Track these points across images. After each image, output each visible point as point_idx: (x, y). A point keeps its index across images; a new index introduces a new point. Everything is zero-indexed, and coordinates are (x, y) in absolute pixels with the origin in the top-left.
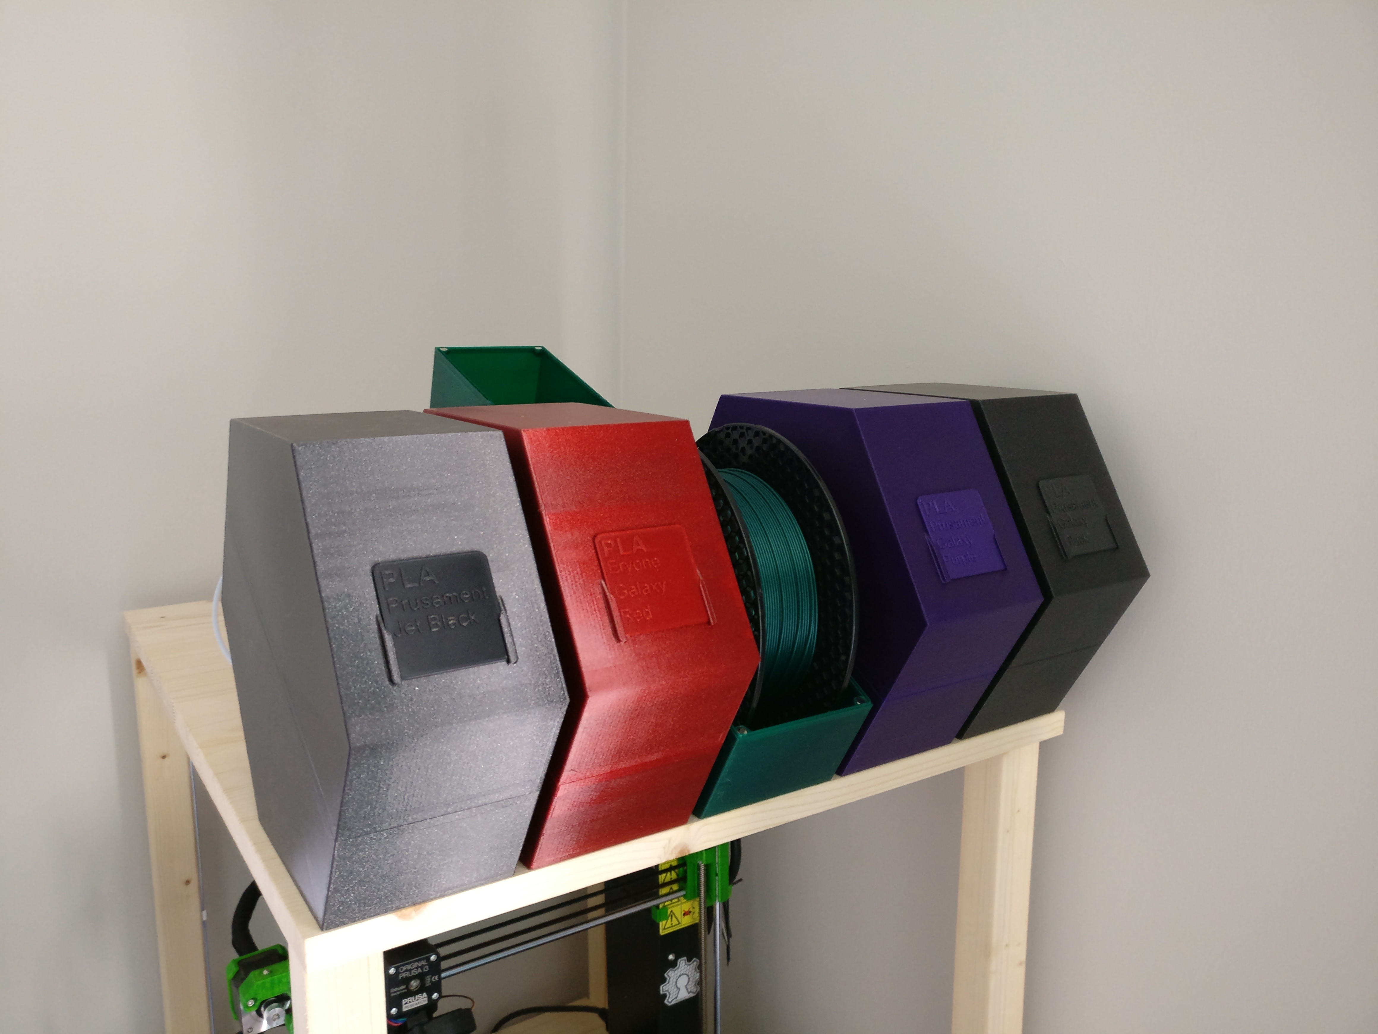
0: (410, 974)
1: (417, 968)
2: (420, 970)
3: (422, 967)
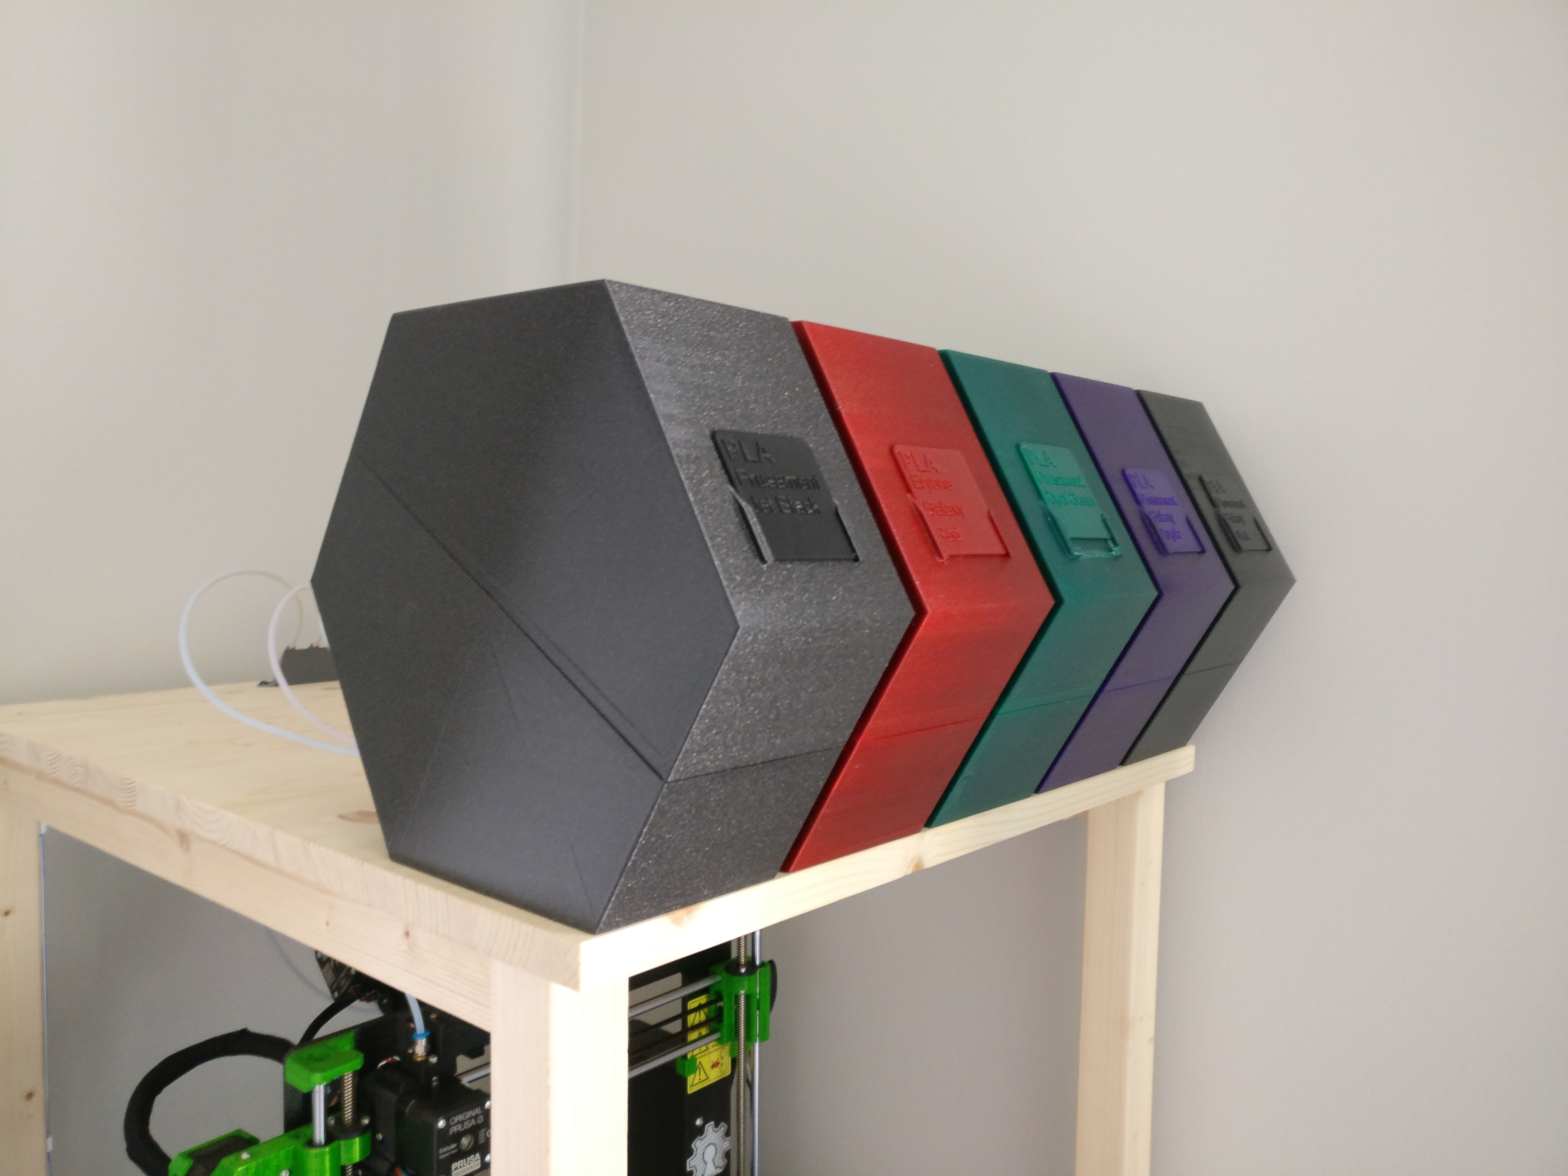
0: (462, 1127)
1: (470, 1119)
2: (473, 1122)
3: (476, 1117)
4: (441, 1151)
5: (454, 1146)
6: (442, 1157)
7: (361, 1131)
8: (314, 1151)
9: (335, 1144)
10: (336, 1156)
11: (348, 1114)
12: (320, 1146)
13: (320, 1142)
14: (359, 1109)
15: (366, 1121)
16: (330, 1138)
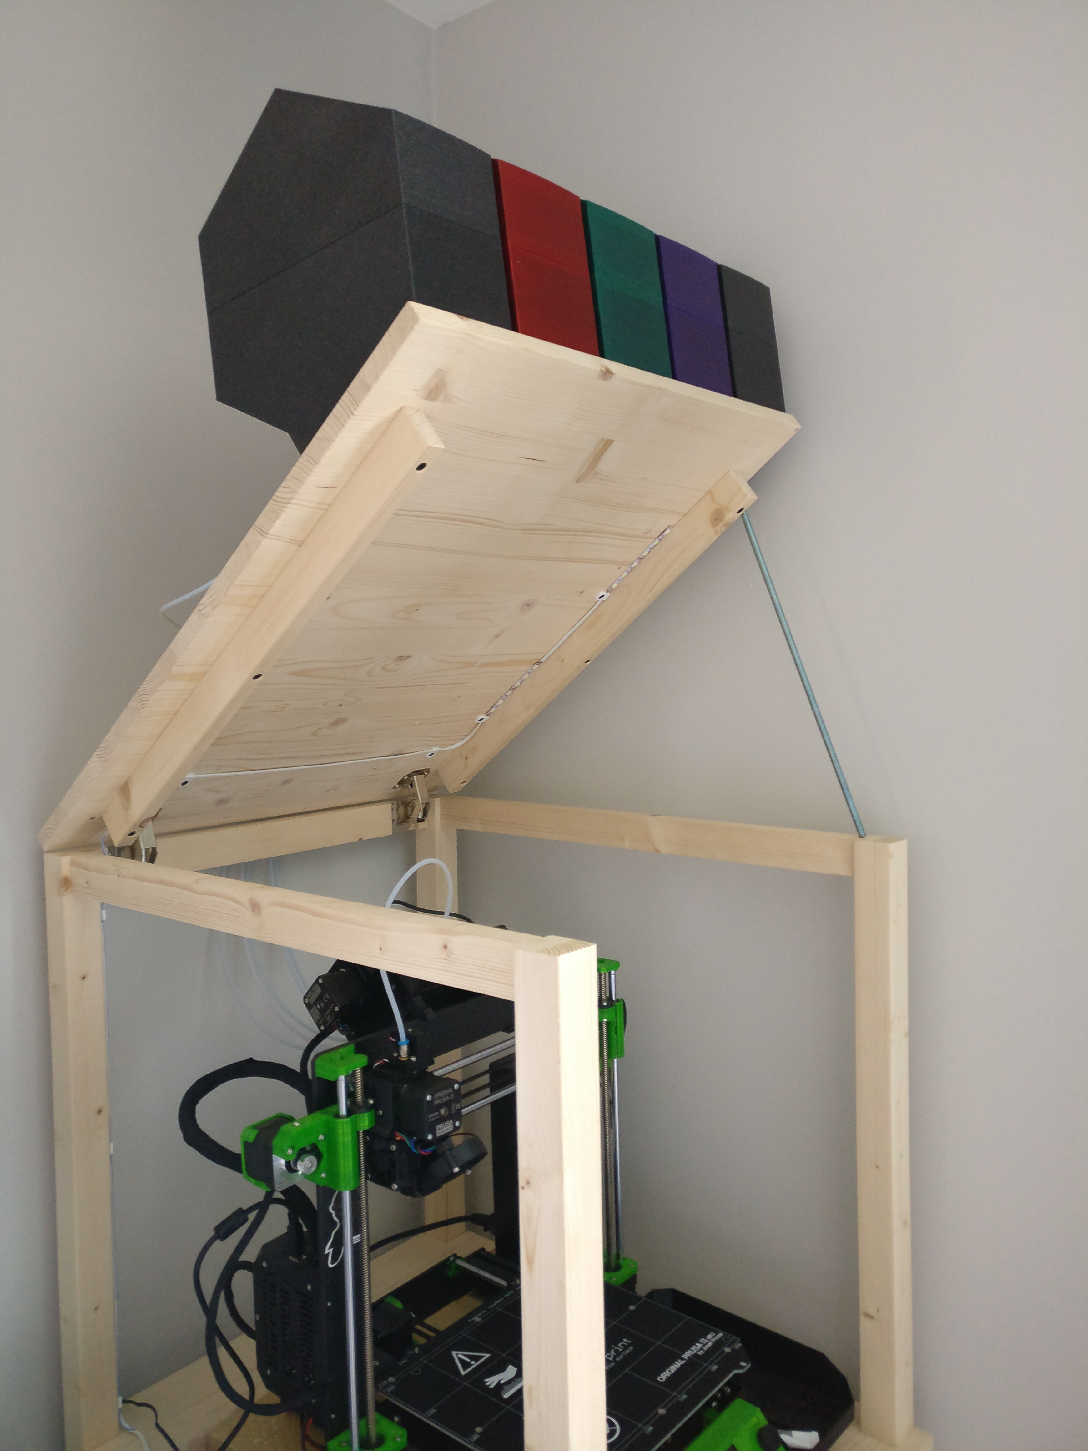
0: (442, 1101)
1: (445, 1096)
2: (448, 1098)
3: (449, 1095)
4: (430, 1116)
5: (436, 1114)
6: (431, 1120)
7: (369, 1108)
8: (340, 1121)
9: (354, 1116)
10: (354, 1125)
11: (359, 1097)
12: (344, 1117)
13: (343, 1115)
14: (366, 1095)
15: (371, 1102)
16: (350, 1112)
